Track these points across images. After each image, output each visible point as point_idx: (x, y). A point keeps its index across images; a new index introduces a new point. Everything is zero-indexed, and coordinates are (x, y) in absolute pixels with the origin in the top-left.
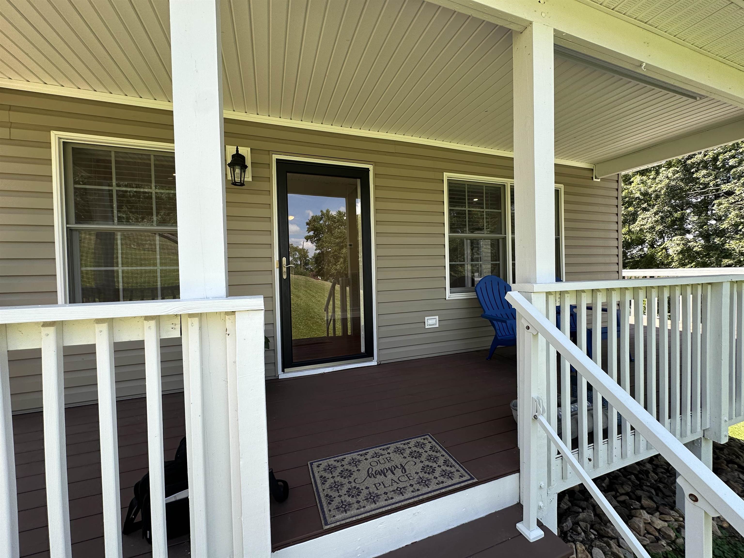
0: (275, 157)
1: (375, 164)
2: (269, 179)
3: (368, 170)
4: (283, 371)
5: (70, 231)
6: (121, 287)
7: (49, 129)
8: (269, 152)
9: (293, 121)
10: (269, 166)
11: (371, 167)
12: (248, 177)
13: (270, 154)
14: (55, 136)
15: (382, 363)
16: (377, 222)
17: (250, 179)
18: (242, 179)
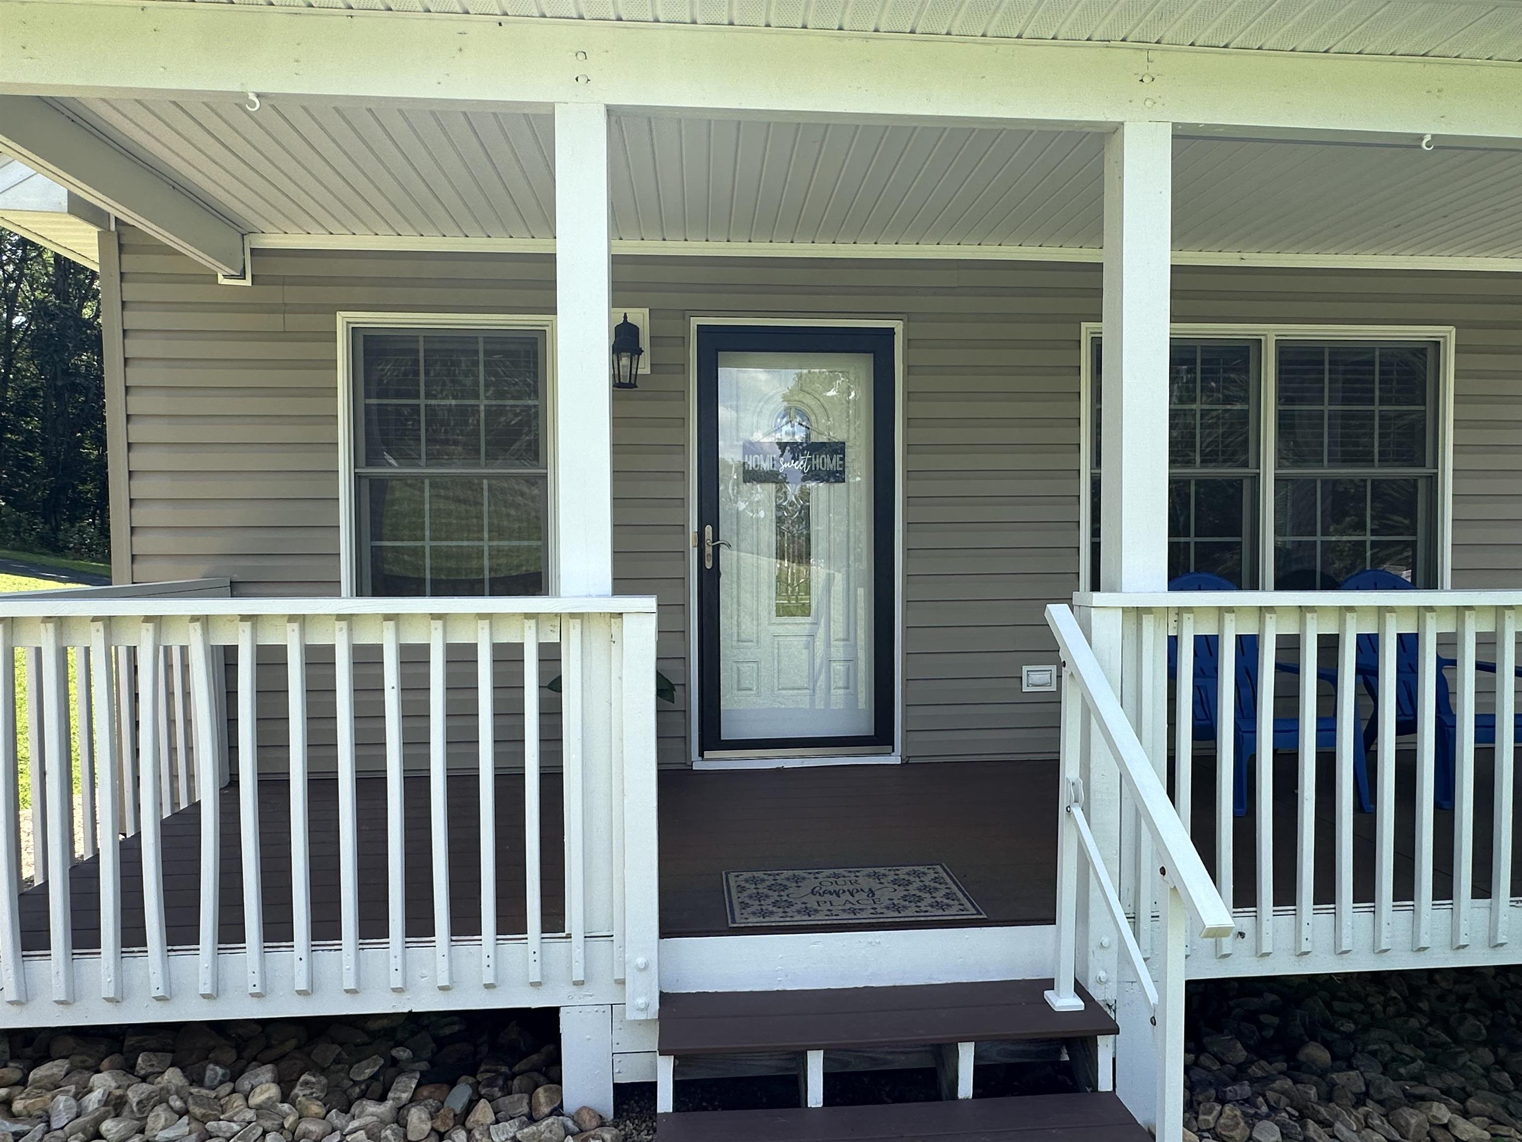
0: (695, 322)
1: (908, 317)
2: (684, 368)
3: (891, 332)
4: (701, 755)
5: (358, 478)
6: (428, 576)
7: (333, 310)
8: (685, 314)
9: (732, 244)
10: (684, 341)
11: (898, 326)
12: (644, 368)
13: (687, 317)
14: (342, 318)
15: (912, 761)
16: (908, 448)
17: (647, 371)
18: (634, 372)
